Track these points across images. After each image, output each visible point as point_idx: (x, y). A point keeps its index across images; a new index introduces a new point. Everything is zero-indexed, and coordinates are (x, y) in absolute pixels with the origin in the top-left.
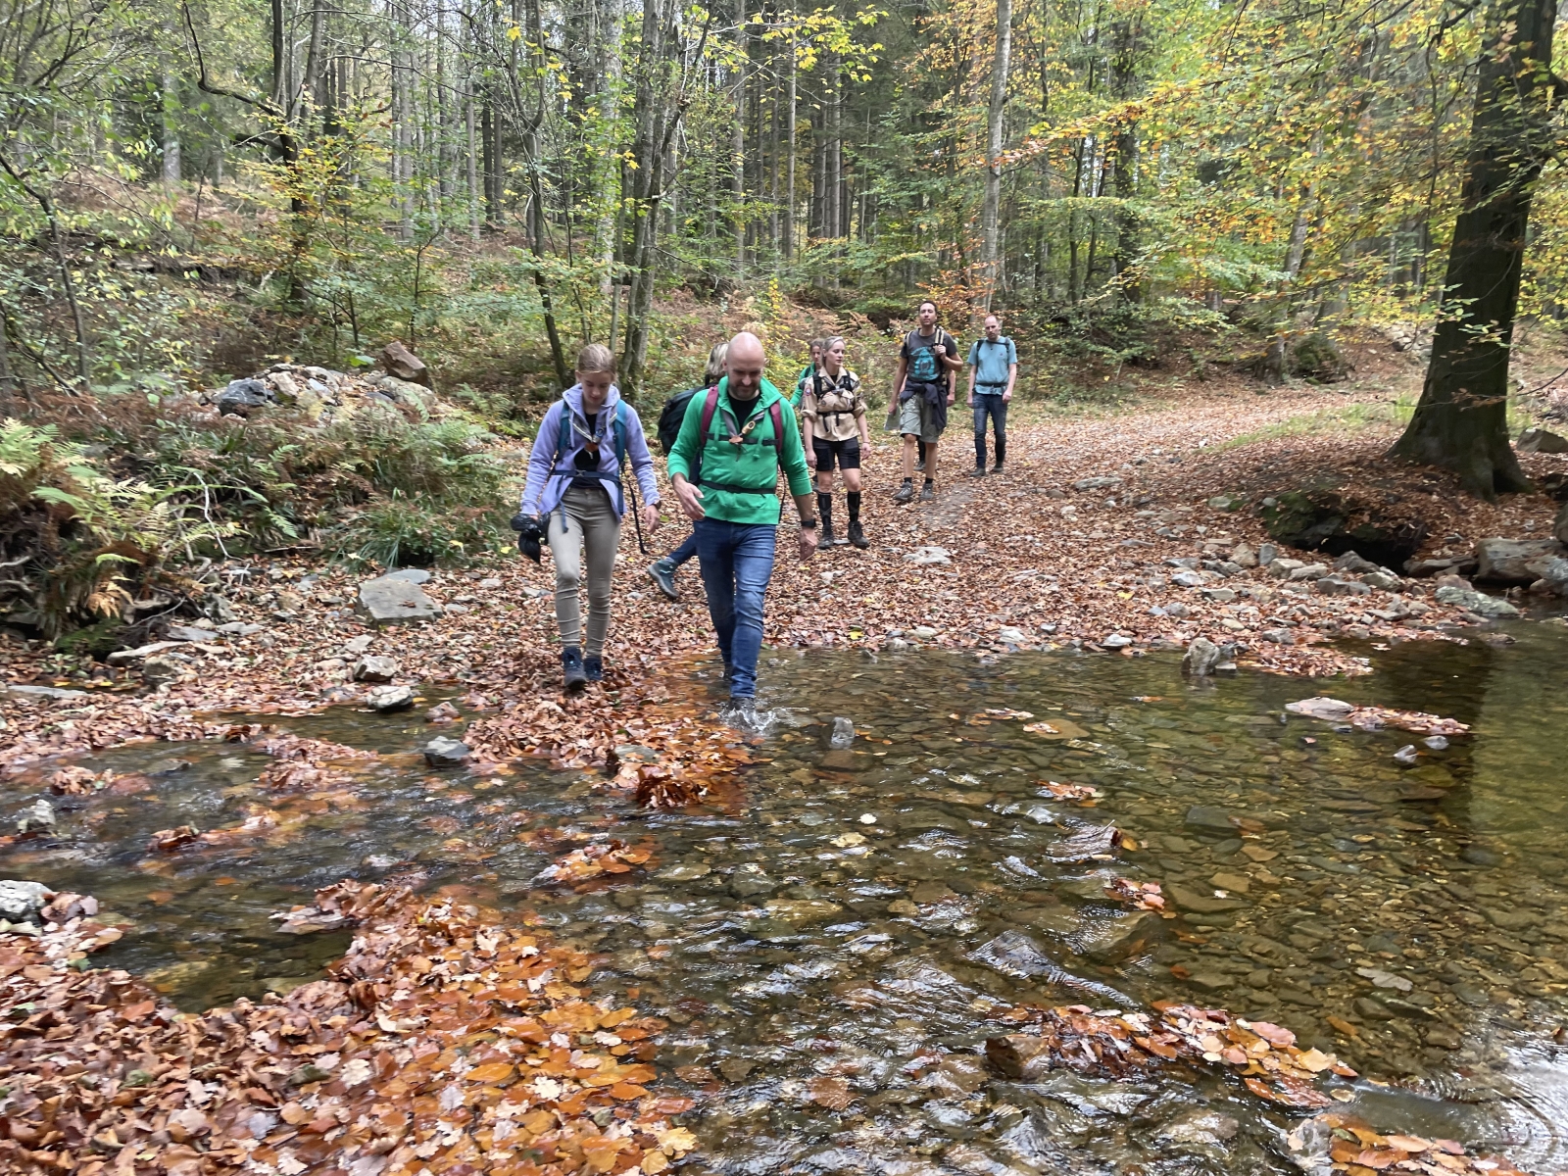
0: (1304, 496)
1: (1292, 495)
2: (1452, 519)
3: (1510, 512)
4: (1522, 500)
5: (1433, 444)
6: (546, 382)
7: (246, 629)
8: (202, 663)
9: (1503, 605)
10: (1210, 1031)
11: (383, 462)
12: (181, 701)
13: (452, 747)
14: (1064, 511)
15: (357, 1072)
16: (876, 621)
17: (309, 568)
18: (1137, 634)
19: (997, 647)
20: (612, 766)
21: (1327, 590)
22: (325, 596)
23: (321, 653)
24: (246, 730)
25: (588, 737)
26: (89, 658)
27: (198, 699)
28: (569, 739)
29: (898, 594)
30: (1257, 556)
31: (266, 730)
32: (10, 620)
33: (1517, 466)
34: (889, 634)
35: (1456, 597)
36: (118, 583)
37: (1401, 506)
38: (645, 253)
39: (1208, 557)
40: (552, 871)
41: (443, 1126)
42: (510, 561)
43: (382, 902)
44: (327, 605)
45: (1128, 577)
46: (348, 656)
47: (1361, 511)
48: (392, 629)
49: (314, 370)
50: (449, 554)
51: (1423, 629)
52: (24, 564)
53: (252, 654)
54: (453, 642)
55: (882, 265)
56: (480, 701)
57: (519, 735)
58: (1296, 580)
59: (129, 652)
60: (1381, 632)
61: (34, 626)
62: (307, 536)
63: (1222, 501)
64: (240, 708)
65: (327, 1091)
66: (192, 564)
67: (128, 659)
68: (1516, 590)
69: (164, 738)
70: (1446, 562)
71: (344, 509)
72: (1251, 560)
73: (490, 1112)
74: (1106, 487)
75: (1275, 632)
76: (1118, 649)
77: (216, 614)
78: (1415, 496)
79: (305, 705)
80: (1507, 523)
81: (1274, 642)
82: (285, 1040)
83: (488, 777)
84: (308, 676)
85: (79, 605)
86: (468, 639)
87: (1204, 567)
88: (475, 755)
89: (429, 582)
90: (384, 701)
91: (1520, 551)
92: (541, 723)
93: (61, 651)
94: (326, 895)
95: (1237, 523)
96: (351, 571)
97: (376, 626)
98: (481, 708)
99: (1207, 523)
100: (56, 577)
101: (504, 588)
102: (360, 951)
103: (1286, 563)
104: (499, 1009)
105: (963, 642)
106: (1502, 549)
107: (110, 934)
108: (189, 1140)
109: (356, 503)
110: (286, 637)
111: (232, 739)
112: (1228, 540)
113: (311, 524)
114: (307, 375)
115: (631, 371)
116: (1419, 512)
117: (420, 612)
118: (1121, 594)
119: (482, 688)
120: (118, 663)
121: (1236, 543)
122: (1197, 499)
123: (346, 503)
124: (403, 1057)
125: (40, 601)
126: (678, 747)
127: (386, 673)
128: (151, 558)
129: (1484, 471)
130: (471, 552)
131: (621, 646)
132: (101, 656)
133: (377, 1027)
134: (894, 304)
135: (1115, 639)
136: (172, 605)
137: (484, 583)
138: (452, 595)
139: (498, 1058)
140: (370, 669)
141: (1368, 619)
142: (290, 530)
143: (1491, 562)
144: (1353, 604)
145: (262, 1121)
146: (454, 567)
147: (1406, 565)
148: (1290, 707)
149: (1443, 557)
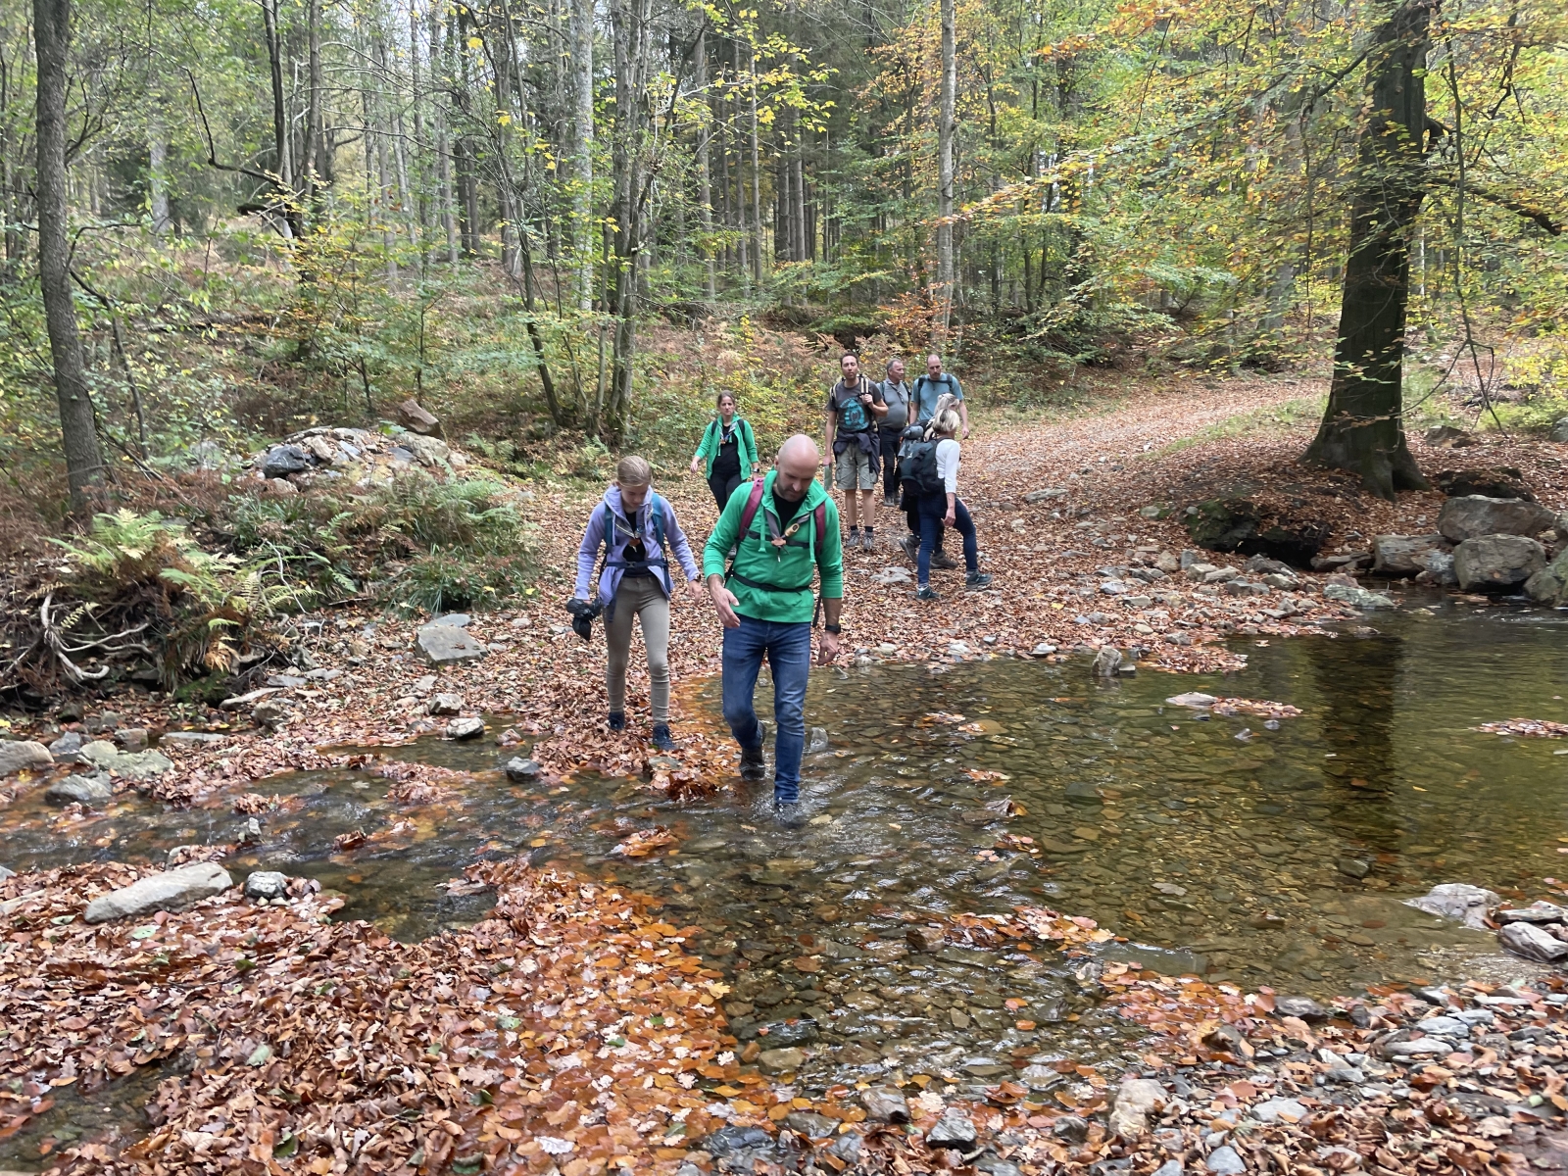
0: (1221, 504)
1: (1211, 504)
2: (1352, 518)
3: (1407, 508)
4: (1418, 496)
5: (1338, 450)
6: (541, 421)
7: (329, 675)
8: (304, 706)
9: (1380, 598)
10: (1045, 922)
11: (421, 520)
12: (303, 739)
13: (526, 765)
14: (1014, 524)
15: (529, 966)
16: (846, 641)
17: (367, 617)
18: (1062, 642)
19: (945, 660)
20: (648, 773)
21: (1233, 592)
22: (387, 642)
23: (395, 692)
24: (363, 759)
25: (627, 752)
26: (204, 705)
27: (315, 736)
28: (613, 755)
29: (865, 615)
30: (1179, 561)
31: (377, 758)
32: (135, 677)
33: (1416, 466)
34: (856, 652)
35: (1340, 594)
36: (225, 642)
37: (1306, 510)
38: (627, 300)
39: (1135, 565)
40: (619, 848)
41: (586, 989)
42: (534, 601)
43: (511, 873)
44: (390, 649)
45: (1062, 588)
46: (419, 694)
47: (1270, 516)
48: (448, 668)
49: (342, 431)
50: (484, 598)
51: (1304, 625)
52: (145, 631)
53: (341, 696)
54: (501, 677)
55: (846, 285)
56: (535, 727)
57: (574, 753)
58: (1210, 582)
59: (237, 699)
60: (1267, 629)
61: (155, 681)
62: (363, 590)
63: (1152, 511)
64: (350, 742)
65: (513, 977)
66: (272, 620)
67: (238, 704)
68: (1404, 581)
69: (302, 769)
70: (1346, 558)
71: (390, 564)
72: (1174, 565)
73: (612, 982)
74: (1053, 498)
75: (1176, 635)
76: (1045, 656)
77: (301, 662)
78: (1319, 499)
79: (397, 736)
80: (1402, 520)
81: (1174, 643)
82: (478, 952)
83: (557, 787)
84: (393, 713)
85: (193, 662)
86: (513, 674)
87: (1131, 574)
88: (545, 770)
89: (471, 624)
90: (461, 731)
91: (1408, 546)
92: (589, 743)
93: (180, 700)
94: (473, 870)
95: (1165, 530)
96: (403, 617)
97: (435, 666)
98: (537, 733)
99: (1138, 532)
100: (173, 641)
101: (533, 626)
102: (506, 903)
103: (1200, 568)
104: (604, 930)
105: (918, 656)
106: (1393, 544)
107: (337, 902)
108: (447, 1001)
109: (399, 557)
110: (363, 680)
111: (354, 767)
112: (1155, 548)
113: (365, 578)
114: (336, 437)
115: (619, 408)
116: (1323, 514)
117: (470, 653)
118: (1054, 605)
119: (535, 716)
120: (230, 708)
121: (1163, 549)
122: (1131, 509)
123: (392, 558)
124: (554, 958)
125: (159, 660)
126: (695, 757)
127: (455, 707)
128: (246, 619)
129: (1384, 472)
130: (501, 595)
131: (638, 674)
132: (214, 703)
133: (533, 943)
134: (859, 320)
135: (1044, 648)
136: (266, 657)
137: (515, 622)
138: (492, 635)
139: (611, 955)
140: (444, 705)
141: (1260, 618)
142: (350, 585)
143: (1383, 557)
144: (1252, 604)
145: (483, 992)
146: (489, 610)
147: (1313, 561)
148: (1169, 700)
149: (1344, 553)
